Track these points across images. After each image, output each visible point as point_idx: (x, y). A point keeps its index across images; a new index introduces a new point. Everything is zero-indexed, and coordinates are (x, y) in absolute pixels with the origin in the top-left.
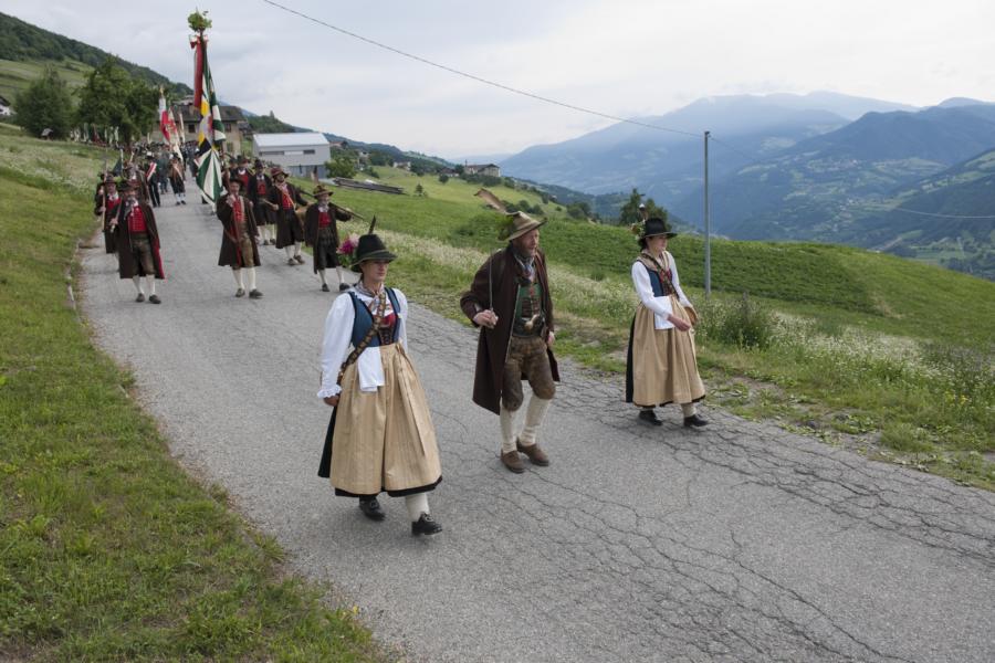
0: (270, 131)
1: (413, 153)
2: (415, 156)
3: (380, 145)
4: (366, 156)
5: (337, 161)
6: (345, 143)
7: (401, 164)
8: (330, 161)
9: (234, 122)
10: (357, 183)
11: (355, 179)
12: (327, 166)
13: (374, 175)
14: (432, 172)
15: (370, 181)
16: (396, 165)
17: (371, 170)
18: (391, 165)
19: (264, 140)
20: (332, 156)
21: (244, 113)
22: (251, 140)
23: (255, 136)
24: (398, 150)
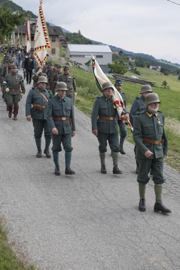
0: (78, 43)
1: (162, 60)
2: (164, 62)
3: (142, 54)
4: (134, 61)
5: (116, 63)
6: (121, 52)
7: (154, 67)
8: (111, 63)
9: (57, 36)
10: (126, 77)
11: (125, 75)
12: (109, 66)
13: (137, 73)
14: (173, 73)
15: (135, 77)
16: (151, 67)
17: (135, 70)
18: (148, 67)
19: (73, 48)
20: (113, 60)
21: (63, 31)
22: (66, 47)
23: (68, 45)
24: (154, 58)
